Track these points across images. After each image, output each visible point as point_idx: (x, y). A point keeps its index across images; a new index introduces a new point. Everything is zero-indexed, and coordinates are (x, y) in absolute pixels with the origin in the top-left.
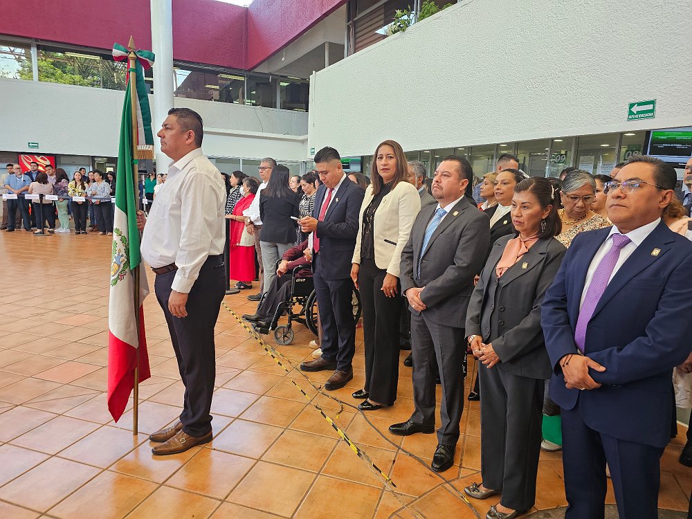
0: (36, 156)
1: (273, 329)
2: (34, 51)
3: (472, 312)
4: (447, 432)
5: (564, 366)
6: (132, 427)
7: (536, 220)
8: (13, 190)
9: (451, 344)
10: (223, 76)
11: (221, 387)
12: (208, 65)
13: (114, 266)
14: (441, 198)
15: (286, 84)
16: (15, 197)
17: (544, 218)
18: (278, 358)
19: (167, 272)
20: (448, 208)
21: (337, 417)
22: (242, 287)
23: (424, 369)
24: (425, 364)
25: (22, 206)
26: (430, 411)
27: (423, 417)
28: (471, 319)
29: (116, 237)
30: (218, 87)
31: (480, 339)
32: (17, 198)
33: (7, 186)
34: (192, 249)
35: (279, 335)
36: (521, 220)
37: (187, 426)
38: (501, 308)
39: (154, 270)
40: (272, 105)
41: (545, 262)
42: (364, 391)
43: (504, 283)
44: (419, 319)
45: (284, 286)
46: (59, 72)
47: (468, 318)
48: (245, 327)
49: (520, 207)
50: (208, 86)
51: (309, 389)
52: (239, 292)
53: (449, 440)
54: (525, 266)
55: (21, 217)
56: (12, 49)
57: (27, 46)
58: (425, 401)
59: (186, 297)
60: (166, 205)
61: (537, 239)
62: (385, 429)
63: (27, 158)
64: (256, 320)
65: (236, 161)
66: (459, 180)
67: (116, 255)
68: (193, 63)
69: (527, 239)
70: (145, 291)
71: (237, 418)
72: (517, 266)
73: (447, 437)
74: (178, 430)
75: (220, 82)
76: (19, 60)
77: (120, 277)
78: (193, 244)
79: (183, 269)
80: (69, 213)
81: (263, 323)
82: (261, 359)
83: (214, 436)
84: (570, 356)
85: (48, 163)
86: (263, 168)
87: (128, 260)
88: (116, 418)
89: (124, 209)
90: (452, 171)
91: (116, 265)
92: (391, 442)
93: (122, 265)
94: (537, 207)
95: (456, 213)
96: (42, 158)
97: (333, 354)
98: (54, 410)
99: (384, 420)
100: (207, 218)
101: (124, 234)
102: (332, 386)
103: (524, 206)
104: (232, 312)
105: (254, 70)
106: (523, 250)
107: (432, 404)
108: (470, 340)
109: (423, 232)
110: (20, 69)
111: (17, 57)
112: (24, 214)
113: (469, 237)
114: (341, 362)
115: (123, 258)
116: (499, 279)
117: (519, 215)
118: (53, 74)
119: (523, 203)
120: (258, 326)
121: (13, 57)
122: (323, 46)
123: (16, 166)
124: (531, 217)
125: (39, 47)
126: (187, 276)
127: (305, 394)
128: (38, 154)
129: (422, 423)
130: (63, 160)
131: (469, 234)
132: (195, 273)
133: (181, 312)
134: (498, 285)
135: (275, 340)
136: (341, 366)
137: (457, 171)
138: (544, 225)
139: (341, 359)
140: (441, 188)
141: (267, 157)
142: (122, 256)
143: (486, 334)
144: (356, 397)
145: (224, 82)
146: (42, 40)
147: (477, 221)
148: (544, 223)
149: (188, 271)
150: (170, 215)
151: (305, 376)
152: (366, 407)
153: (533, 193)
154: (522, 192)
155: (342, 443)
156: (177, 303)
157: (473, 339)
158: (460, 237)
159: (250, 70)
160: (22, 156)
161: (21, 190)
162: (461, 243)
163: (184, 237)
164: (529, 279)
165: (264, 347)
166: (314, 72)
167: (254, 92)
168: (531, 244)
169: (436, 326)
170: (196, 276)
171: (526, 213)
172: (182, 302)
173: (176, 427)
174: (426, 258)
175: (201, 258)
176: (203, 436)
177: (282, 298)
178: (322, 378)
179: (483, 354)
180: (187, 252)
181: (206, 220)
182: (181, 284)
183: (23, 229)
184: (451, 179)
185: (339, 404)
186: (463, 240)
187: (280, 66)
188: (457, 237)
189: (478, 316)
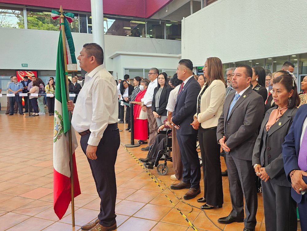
0: (26, 72)
1: (156, 166)
2: (25, 12)
3: (256, 151)
4: (249, 220)
5: (291, 176)
6: (71, 223)
7: (285, 99)
8: (13, 92)
9: (246, 170)
10: (133, 22)
11: (124, 199)
12: (124, 16)
13: (55, 132)
14: (236, 88)
15: (169, 25)
16: (14, 95)
17: (290, 97)
18: (158, 183)
19: (86, 134)
20: (241, 94)
21: (189, 215)
22: (142, 143)
23: (235, 185)
24: (235, 182)
25: (18, 100)
26: (240, 209)
27: (237, 213)
28: (255, 155)
29: (56, 116)
30: (130, 28)
31: (259, 166)
32: (15, 96)
33: (9, 89)
34: (98, 122)
35: (159, 169)
36: (277, 99)
37: (102, 221)
38: (269, 148)
39: (80, 133)
40: (161, 37)
41: (290, 122)
42: (203, 198)
43: (269, 134)
44: (229, 156)
45: (162, 141)
46: (41, 23)
47: (253, 155)
48: (141, 166)
49: (276, 92)
50: (125, 28)
51: (175, 199)
52: (140, 146)
53: (250, 225)
54: (280, 124)
55: (18, 107)
56: (14, 11)
57: (21, 10)
58: (237, 203)
59: (96, 148)
60: (84, 98)
61: (287, 109)
62: (216, 220)
63: (21, 73)
64: (147, 161)
65: (141, 70)
66: (246, 78)
67: (56, 125)
68: (116, 15)
69: (282, 109)
70: (75, 145)
71: (132, 216)
72: (276, 124)
73: (249, 224)
74: (97, 223)
75: (131, 25)
76: (18, 17)
77: (59, 137)
78: (99, 119)
79: (94, 132)
80: (45, 104)
81: (150, 163)
82: (149, 184)
83: (117, 227)
84: (295, 170)
85: (33, 75)
86: (151, 74)
87: (63, 128)
88: (60, 217)
89: (60, 100)
90: (242, 73)
91: (56, 131)
92: (218, 227)
93: (59, 131)
94: (285, 92)
95: (245, 96)
96: (30, 73)
97: (189, 179)
98: (29, 214)
99: (216, 215)
100: (107, 104)
101: (60, 113)
102: (188, 197)
103: (278, 91)
104: (134, 157)
105: (151, 18)
106: (280, 115)
107: (242, 205)
108: (254, 167)
109: (228, 107)
110: (19, 22)
111: (17, 15)
112: (19, 105)
113: (251, 109)
114: (193, 184)
115: (59, 127)
116: (267, 132)
117: (276, 96)
118: (37, 24)
119: (277, 90)
120: (147, 164)
121: (14, 15)
122: (189, 2)
123: (15, 77)
124: (282, 97)
125: (27, 10)
126: (96, 136)
127: (172, 202)
128: (28, 70)
129: (236, 216)
130: (42, 73)
131: (252, 107)
132: (101, 134)
133: (93, 157)
134: (267, 135)
135: (157, 173)
136: (193, 186)
137: (245, 73)
138: (290, 101)
139: (193, 182)
140: (236, 83)
141: (153, 67)
142: (59, 125)
143: (262, 163)
144: (199, 202)
145: (133, 25)
146: (29, 6)
147: (255, 100)
148: (290, 100)
149: (96, 134)
150: (86, 103)
151: (173, 192)
152: (205, 208)
153: (282, 84)
154: (276, 83)
155: (190, 229)
156: (91, 151)
157: (256, 166)
158: (247, 109)
159: (148, 18)
160: (18, 71)
161: (17, 91)
162: (247, 112)
163: (94, 115)
164: (282, 131)
165: (151, 176)
166: (184, 18)
167: (151, 30)
168: (284, 112)
169: (237, 160)
170: (102, 136)
171: (280, 95)
172: (94, 151)
173: (96, 222)
174: (229, 121)
175: (104, 126)
176: (110, 226)
177: (161, 148)
178: (183, 193)
179: (261, 175)
180: (95, 123)
181: (106, 105)
182: (93, 141)
183: (18, 114)
184: (241, 77)
185: (191, 208)
186: (248, 111)
187: (166, 15)
188: (245, 109)
189: (258, 154)
